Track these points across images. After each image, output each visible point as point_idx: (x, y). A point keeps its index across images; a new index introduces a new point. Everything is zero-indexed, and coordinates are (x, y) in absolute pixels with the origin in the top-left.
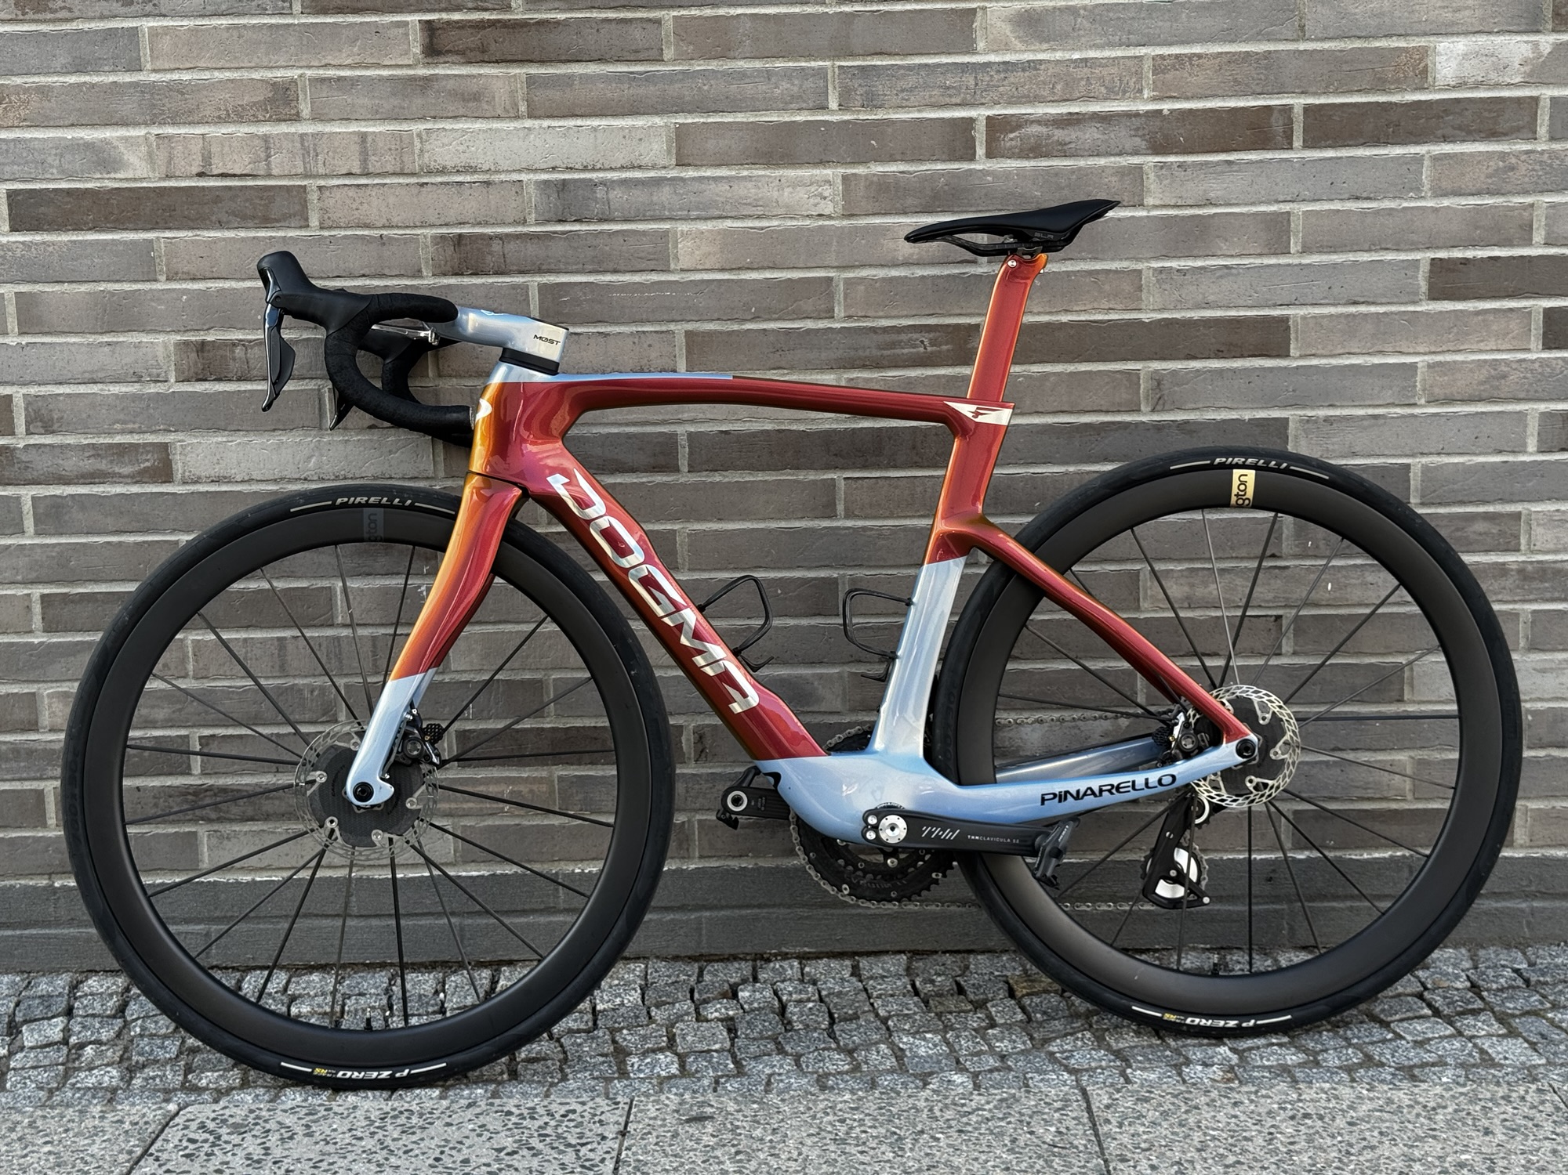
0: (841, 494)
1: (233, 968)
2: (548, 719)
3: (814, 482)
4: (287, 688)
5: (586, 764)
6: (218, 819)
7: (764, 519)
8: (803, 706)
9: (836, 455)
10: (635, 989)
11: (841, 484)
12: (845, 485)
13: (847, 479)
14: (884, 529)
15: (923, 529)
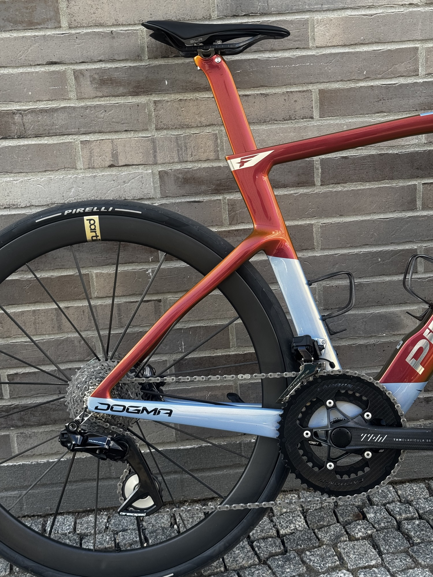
0: (419, 195)
1: (38, 516)
2: (232, 349)
3: (403, 187)
4: (63, 341)
6: (23, 426)
7: (369, 214)
8: (394, 331)
9: (418, 168)
10: (299, 516)
11: (421, 188)
12: (423, 188)
13: (424, 184)
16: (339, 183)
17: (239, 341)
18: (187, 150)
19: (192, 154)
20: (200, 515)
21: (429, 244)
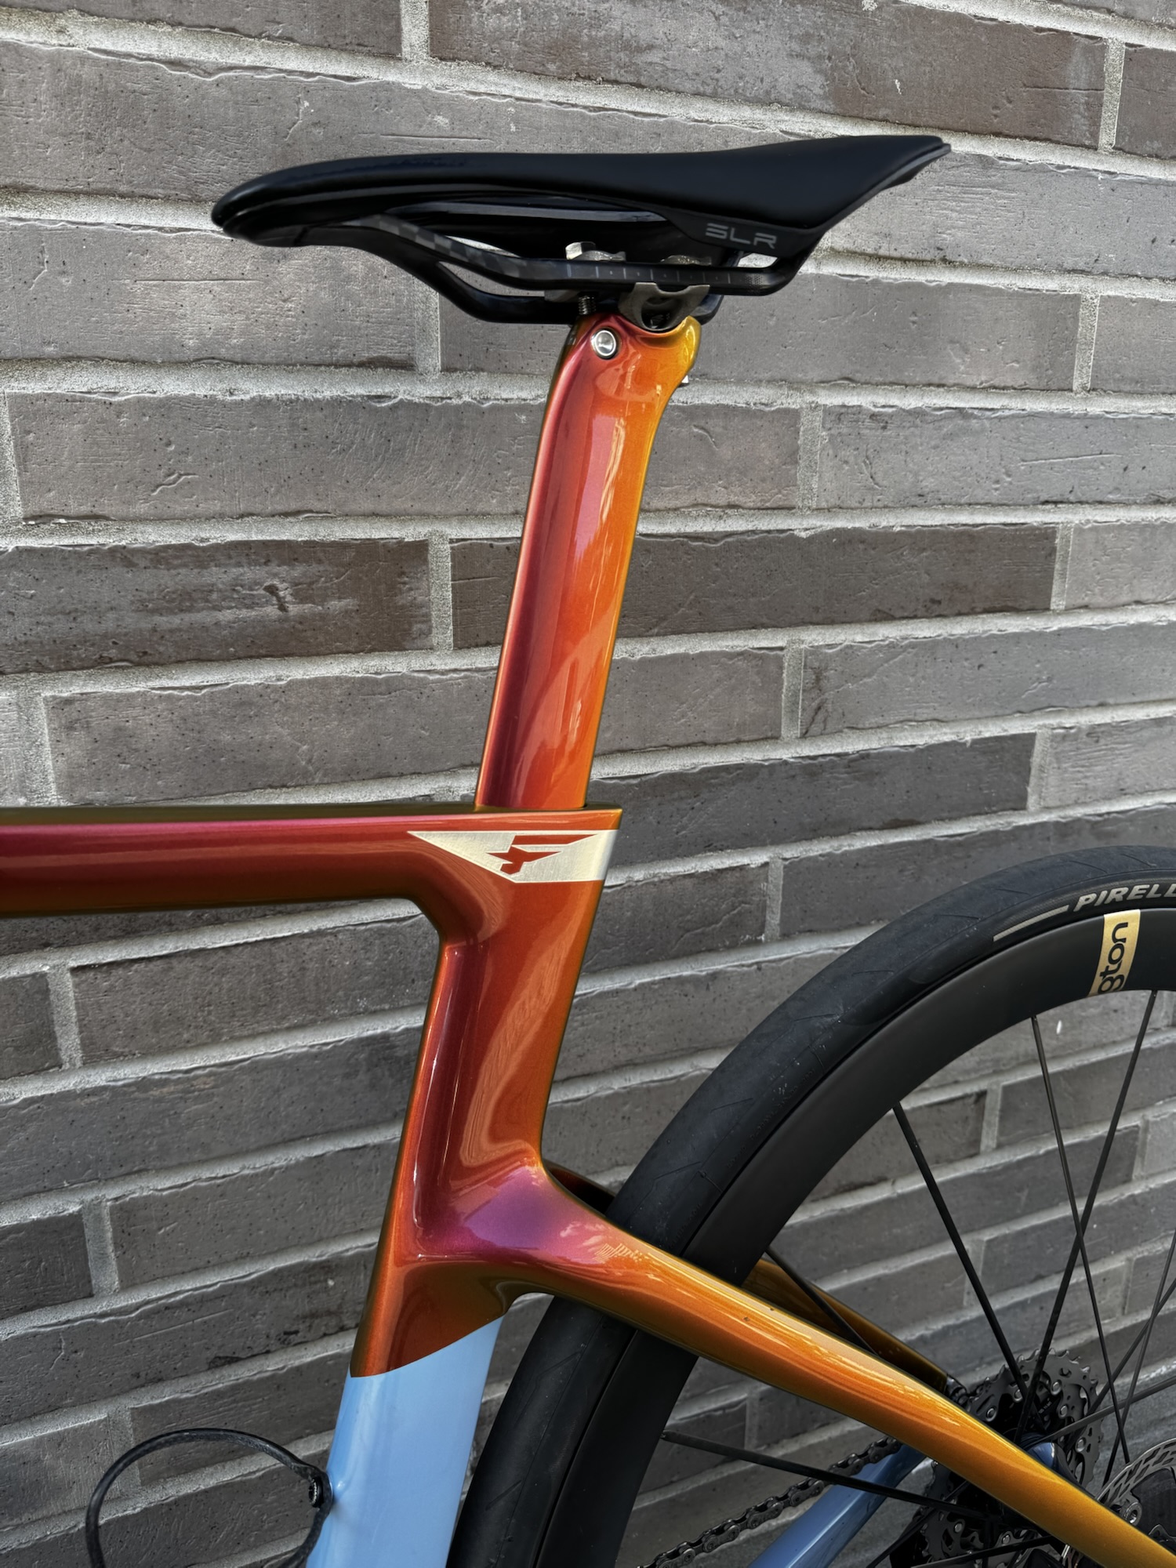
11: (66, 988)
12: (76, 985)
14: (196, 1077)
15: (298, 1058)
21: (132, 1187)
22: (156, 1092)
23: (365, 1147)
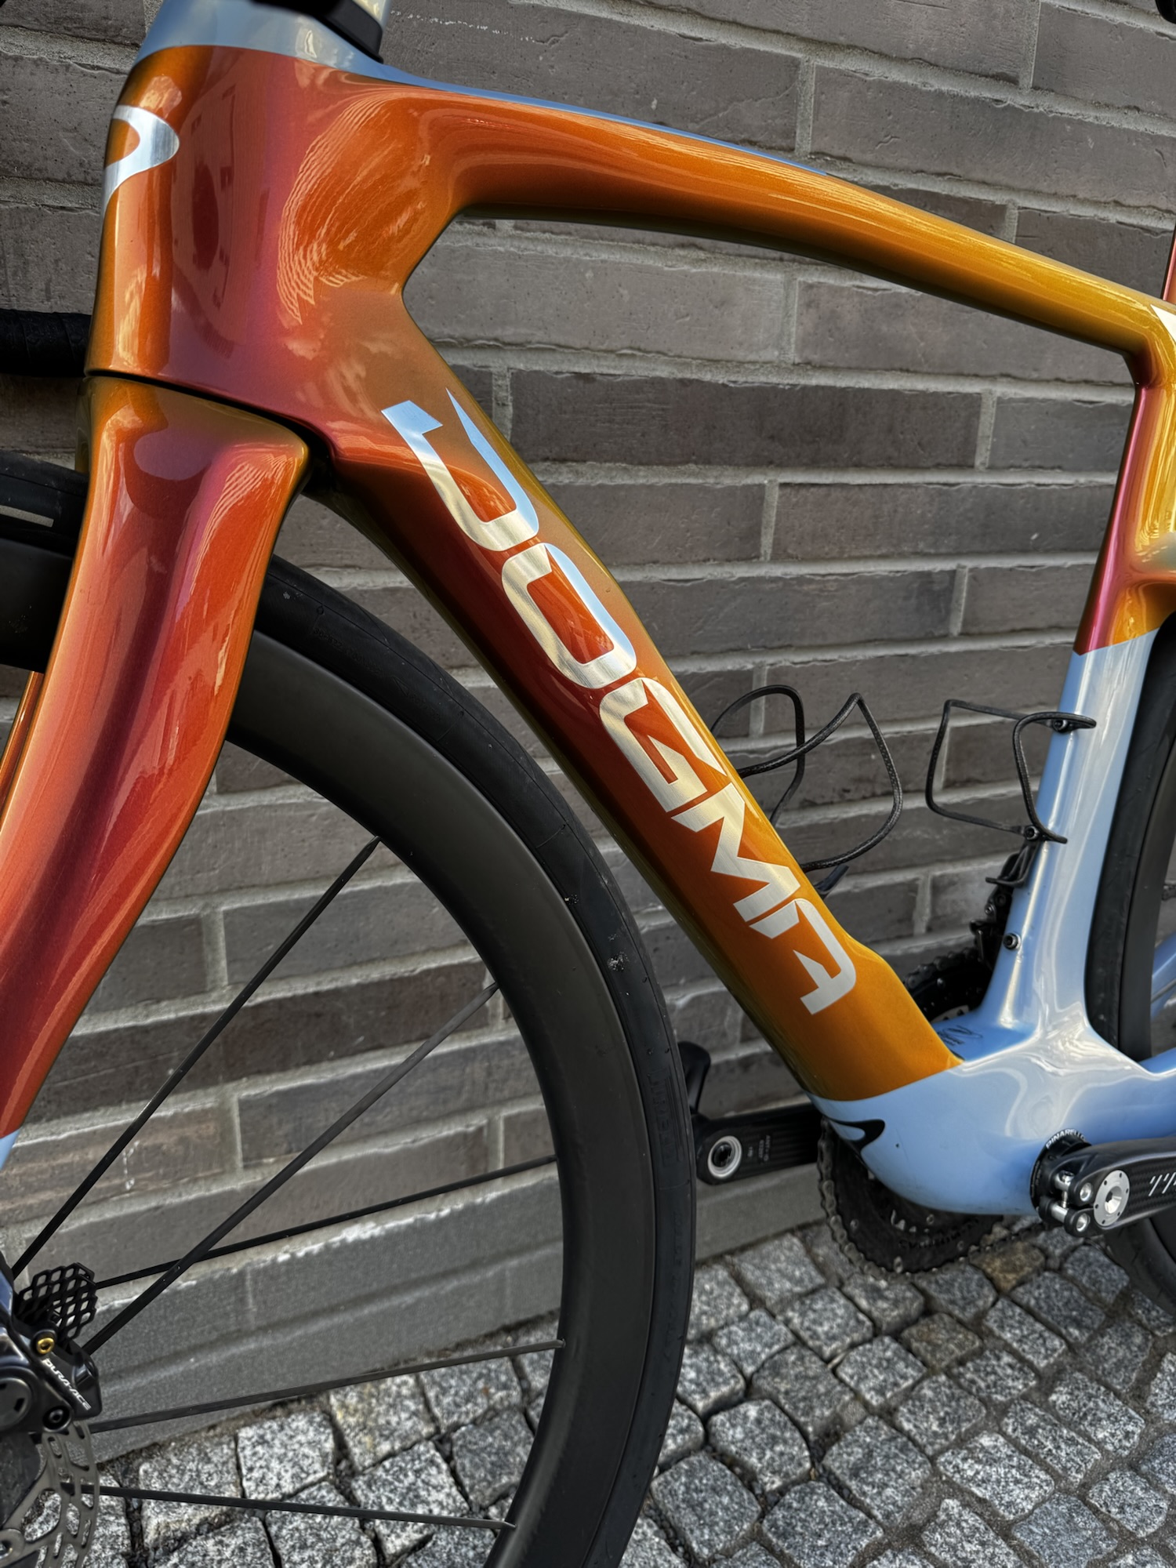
0: (771, 516)
2: (214, 995)
3: (731, 491)
5: (298, 1066)
7: (641, 565)
9: (772, 437)
10: (432, 1462)
11: (774, 497)
12: (780, 497)
13: (784, 485)
14: (828, 581)
15: (883, 578)
16: (563, 461)
17: (238, 965)
18: (25, 272)
19: (47, 290)
20: (114, 1528)
22: (805, 588)
23: (906, 655)
